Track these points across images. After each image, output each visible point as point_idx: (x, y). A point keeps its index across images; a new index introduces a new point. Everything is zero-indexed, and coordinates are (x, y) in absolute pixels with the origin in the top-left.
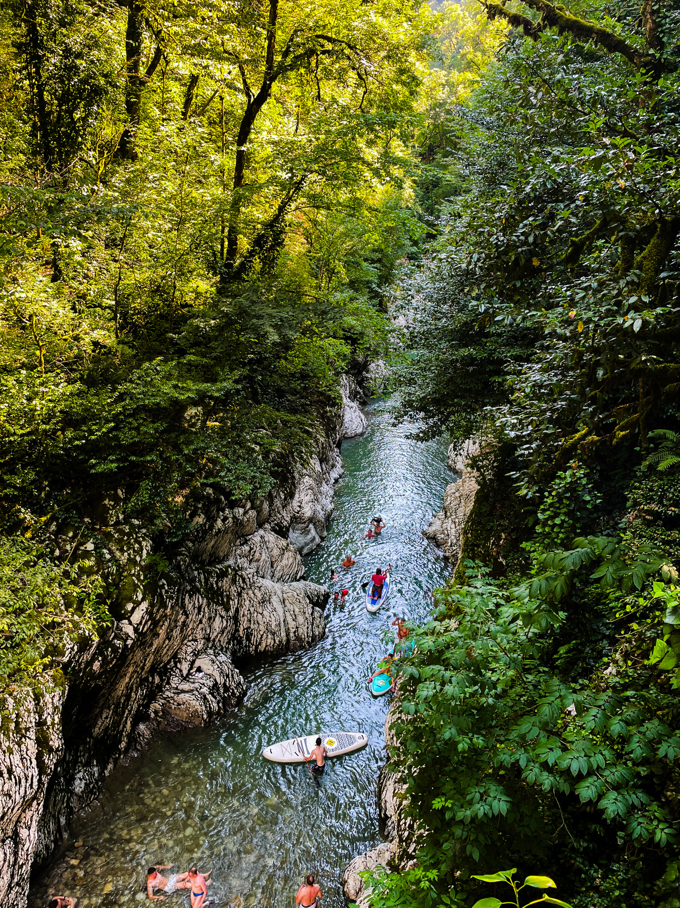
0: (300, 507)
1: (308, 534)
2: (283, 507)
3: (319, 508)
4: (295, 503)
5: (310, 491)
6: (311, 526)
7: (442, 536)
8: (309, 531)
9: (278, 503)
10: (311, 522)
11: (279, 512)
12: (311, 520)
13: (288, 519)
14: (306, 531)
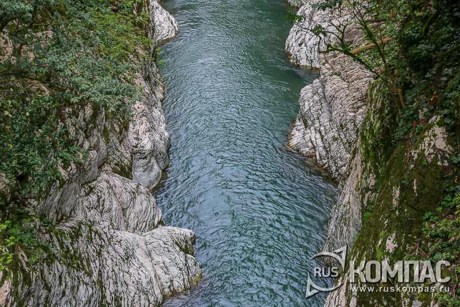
0: (137, 139)
1: (151, 171)
2: (121, 142)
3: (157, 137)
4: (131, 136)
5: (144, 118)
6: (153, 160)
7: (307, 149)
8: (152, 166)
9: (114, 138)
10: (152, 156)
11: (117, 150)
12: (152, 152)
13: (128, 156)
14: (148, 168)
